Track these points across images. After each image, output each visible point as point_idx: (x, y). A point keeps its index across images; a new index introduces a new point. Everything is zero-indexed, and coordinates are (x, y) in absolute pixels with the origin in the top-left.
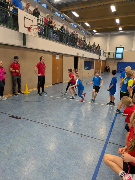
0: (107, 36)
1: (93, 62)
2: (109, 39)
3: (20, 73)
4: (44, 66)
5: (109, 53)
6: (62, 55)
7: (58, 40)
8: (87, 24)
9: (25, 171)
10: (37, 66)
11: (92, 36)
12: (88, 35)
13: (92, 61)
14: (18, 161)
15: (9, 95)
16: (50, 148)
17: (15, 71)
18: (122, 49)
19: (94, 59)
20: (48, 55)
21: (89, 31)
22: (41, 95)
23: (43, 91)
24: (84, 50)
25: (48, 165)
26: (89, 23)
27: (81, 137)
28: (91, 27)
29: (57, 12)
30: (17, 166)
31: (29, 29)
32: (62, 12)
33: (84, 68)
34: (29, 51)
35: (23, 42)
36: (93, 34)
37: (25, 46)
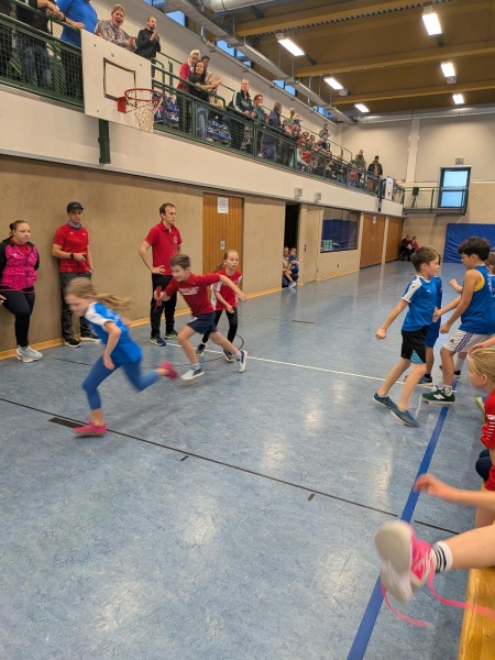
0: (407, 126)
1: (356, 225)
2: (414, 137)
3: (88, 265)
4: (175, 238)
5: (416, 191)
6: (239, 199)
7: (224, 144)
8: (334, 84)
9: (103, 619)
10: (148, 239)
11: (354, 128)
12: (337, 122)
13: (353, 218)
14: (80, 580)
15: (49, 344)
16: (197, 537)
17: (72, 256)
18: (466, 173)
19: (358, 213)
20: (189, 197)
21: (340, 108)
22: (164, 345)
23: (170, 330)
24: (323, 181)
25: (187, 599)
26: (339, 78)
27: (310, 499)
28: (349, 94)
29: (222, 38)
30: (78, 598)
31: (122, 103)
32: (240, 39)
33: (322, 245)
34: (120, 183)
35: (99, 150)
36: (354, 120)
37: (107, 167)
